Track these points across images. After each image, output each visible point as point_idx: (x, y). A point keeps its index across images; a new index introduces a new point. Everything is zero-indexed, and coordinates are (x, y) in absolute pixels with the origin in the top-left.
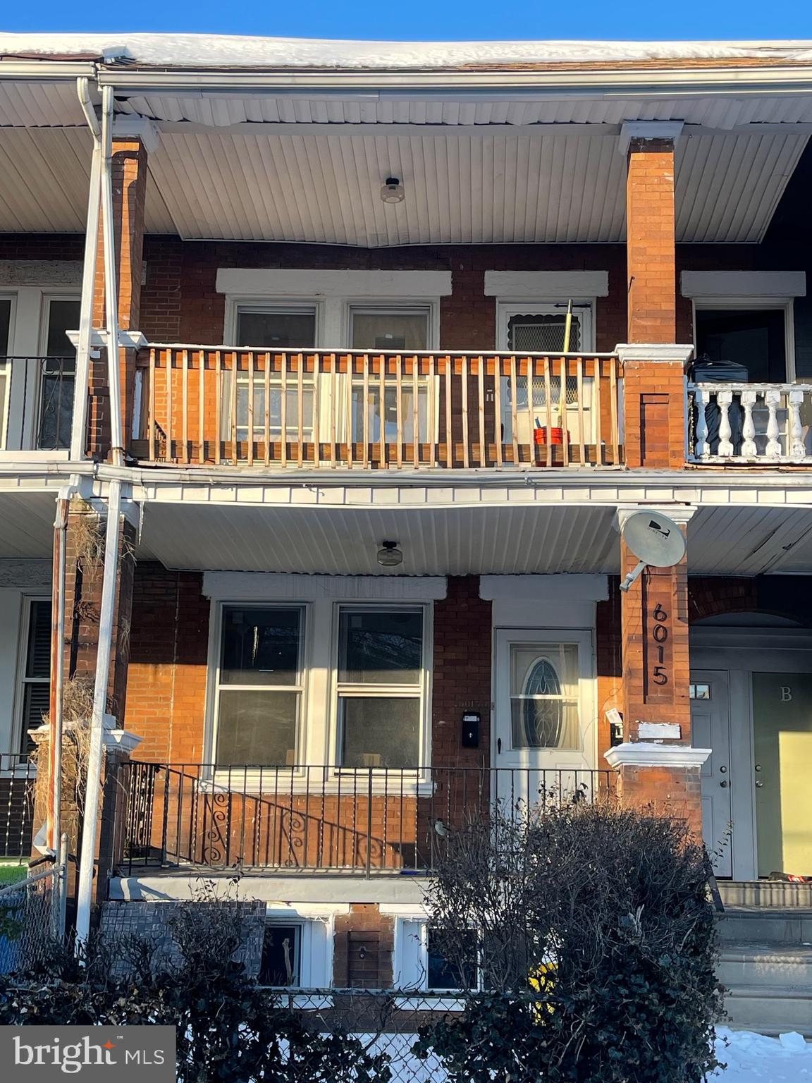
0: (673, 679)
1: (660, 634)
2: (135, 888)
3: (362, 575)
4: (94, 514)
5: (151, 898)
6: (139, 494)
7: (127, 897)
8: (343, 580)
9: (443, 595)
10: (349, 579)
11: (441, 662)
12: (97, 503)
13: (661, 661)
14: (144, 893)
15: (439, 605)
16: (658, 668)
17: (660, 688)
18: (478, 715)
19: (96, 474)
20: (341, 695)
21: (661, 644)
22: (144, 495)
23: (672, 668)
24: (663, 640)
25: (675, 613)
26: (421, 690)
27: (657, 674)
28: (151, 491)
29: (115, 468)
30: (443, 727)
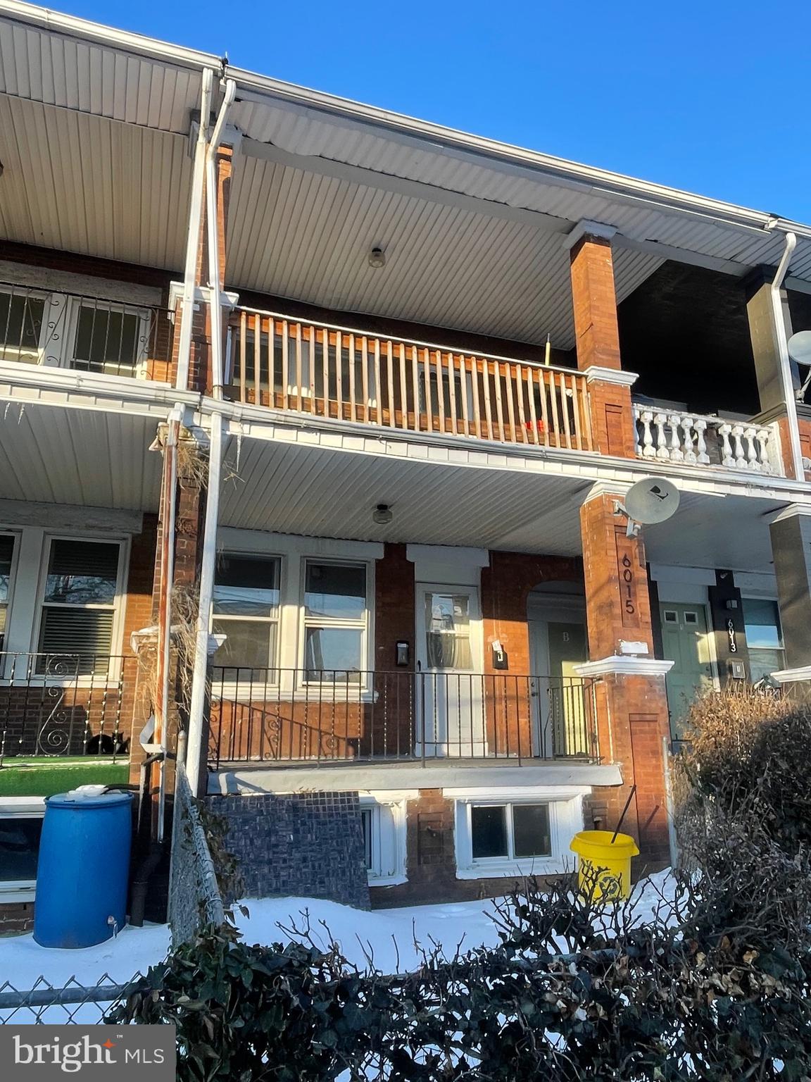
0: (638, 610)
1: (628, 577)
2: (232, 783)
3: (325, 537)
4: (194, 442)
5: (246, 793)
6: (235, 429)
7: (224, 791)
8: (311, 541)
9: (381, 556)
10: (316, 540)
11: (380, 604)
12: (198, 431)
13: (630, 596)
14: (240, 787)
15: (379, 563)
16: (628, 601)
17: (630, 615)
18: (407, 643)
19: (200, 405)
20: (307, 625)
21: (629, 584)
22: (239, 430)
23: (636, 601)
24: (630, 580)
25: (637, 562)
26: (365, 624)
27: (627, 606)
28: (246, 427)
29: (216, 400)
30: (383, 650)
